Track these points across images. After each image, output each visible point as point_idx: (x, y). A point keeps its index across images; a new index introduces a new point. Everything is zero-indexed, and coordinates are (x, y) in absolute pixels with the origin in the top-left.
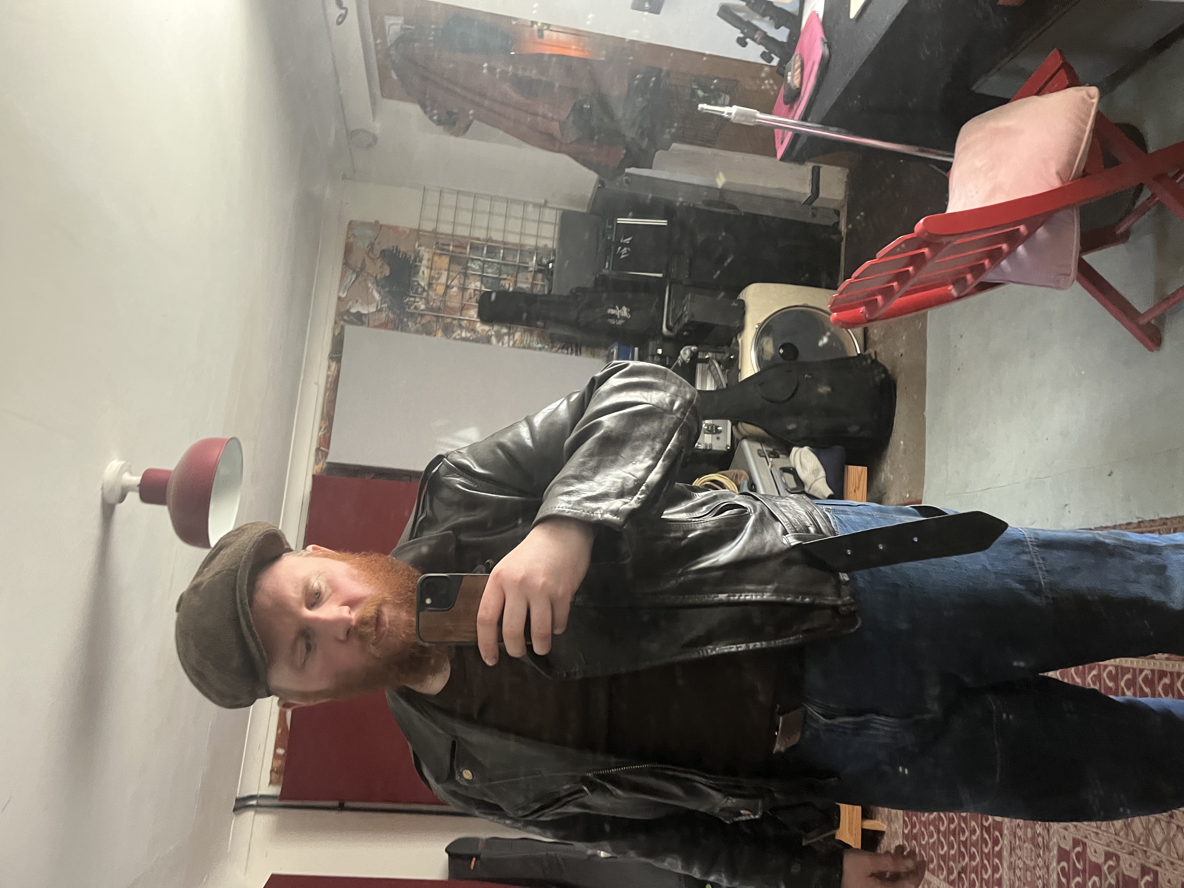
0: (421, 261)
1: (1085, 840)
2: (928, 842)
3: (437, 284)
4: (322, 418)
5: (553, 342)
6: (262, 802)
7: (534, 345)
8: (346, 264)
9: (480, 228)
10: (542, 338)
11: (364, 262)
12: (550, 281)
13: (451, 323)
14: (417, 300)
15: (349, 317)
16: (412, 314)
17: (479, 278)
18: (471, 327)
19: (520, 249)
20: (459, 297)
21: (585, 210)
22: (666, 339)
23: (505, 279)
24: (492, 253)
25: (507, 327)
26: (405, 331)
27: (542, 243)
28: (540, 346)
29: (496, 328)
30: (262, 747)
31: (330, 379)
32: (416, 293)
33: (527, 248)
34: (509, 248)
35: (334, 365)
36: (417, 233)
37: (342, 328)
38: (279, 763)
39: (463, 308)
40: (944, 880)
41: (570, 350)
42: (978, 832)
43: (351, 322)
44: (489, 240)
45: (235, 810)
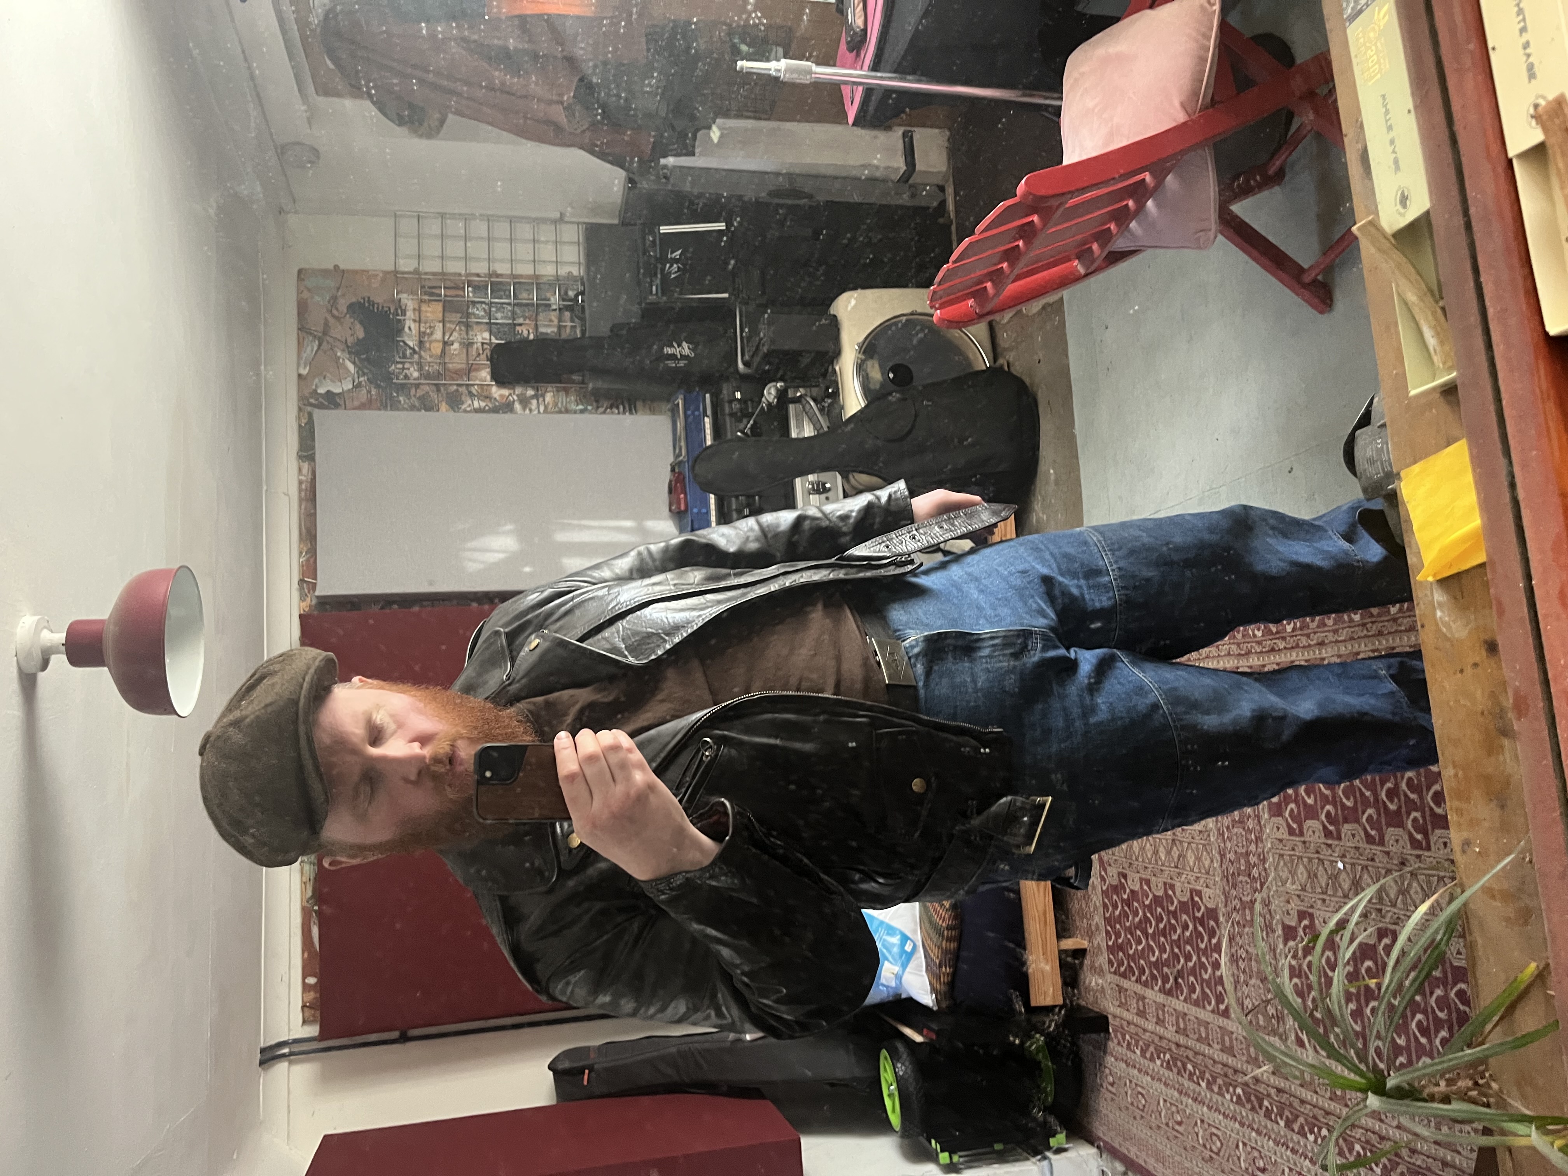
0: (404, 313)
1: (1310, 910)
2: (1137, 949)
3: (431, 342)
4: (301, 539)
5: (597, 401)
6: (296, 1048)
7: (573, 407)
8: (302, 328)
9: (478, 260)
10: (583, 398)
11: (326, 324)
12: (583, 320)
13: (457, 390)
14: (407, 366)
15: (317, 400)
16: (403, 386)
17: (486, 327)
18: (485, 393)
19: (537, 282)
20: (464, 355)
21: (616, 221)
22: (744, 378)
23: (520, 325)
24: (499, 290)
25: (533, 388)
26: (398, 409)
27: (563, 271)
28: (581, 407)
29: (519, 390)
30: (286, 978)
31: (303, 486)
32: (404, 356)
33: (545, 280)
34: (519, 283)
35: (306, 467)
36: (395, 277)
37: (310, 415)
38: (311, 995)
39: (470, 370)
40: (1160, 990)
41: (621, 407)
42: (1191, 926)
43: (320, 406)
44: (492, 274)
45: (262, 1063)
